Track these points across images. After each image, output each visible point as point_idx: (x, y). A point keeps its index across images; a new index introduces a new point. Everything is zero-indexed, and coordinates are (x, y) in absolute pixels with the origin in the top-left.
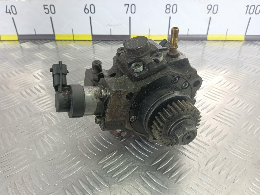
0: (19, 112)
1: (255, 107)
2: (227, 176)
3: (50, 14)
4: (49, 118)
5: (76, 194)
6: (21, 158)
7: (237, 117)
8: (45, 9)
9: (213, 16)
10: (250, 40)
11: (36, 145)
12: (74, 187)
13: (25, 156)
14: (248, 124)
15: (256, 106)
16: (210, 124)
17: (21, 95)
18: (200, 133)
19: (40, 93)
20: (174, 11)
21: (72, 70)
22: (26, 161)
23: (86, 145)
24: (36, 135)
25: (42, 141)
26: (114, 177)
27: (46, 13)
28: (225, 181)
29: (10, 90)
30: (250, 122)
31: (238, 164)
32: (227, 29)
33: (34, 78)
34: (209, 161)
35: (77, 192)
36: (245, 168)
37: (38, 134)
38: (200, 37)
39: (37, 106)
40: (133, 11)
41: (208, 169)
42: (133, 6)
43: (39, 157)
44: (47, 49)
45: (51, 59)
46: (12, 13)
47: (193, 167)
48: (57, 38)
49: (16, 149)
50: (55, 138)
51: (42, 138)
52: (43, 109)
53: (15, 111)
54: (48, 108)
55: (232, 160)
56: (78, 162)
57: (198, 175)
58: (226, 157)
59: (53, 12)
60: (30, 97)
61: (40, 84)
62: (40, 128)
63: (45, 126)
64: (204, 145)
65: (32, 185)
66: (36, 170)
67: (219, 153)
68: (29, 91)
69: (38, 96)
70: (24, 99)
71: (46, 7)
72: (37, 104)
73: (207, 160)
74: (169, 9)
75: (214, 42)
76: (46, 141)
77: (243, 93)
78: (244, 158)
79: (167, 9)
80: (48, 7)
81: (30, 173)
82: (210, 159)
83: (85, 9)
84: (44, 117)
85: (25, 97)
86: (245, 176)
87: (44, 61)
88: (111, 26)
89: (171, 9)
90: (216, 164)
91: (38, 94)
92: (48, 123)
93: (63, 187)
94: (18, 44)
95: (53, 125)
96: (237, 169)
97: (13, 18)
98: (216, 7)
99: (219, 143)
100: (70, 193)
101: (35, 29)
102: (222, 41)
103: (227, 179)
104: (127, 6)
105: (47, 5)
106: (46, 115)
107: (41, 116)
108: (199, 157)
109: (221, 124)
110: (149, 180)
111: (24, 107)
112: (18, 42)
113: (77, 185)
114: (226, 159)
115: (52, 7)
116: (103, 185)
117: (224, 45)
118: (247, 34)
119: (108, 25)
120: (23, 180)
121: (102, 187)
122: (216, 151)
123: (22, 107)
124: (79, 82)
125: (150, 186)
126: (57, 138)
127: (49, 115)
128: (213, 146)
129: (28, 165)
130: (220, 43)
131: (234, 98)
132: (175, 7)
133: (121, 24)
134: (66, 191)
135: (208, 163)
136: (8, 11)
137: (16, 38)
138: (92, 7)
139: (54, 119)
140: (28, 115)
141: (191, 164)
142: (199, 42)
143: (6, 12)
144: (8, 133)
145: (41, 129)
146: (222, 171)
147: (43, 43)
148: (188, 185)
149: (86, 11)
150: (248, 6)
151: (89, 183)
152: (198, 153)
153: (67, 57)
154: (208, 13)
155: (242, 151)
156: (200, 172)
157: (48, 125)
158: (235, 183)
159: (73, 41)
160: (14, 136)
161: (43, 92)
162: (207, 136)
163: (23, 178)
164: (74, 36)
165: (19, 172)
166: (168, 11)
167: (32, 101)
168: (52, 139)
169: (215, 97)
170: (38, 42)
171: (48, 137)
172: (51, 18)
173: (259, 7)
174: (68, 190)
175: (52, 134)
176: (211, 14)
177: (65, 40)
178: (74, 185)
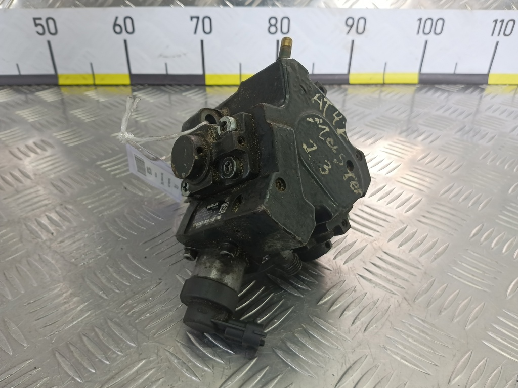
1: (421, 201)
2: (355, 320)
3: (48, 36)
4: (34, 229)
5: (74, 359)
7: (384, 220)
8: (36, 25)
9: (359, 40)
10: (429, 82)
11: (6, 277)
12: (72, 348)
14: (403, 230)
15: (423, 199)
19: (20, 185)
20: (285, 29)
21: (85, 140)
23: (101, 275)
24: (7, 259)
25: (17, 270)
26: (148, 329)
27: (38, 33)
28: (349, 329)
30: (407, 226)
31: (376, 299)
32: (386, 64)
33: (11, 156)
34: (325, 294)
35: (77, 356)
36: (389, 305)
37: (10, 258)
38: (336, 78)
39: (13, 207)
40: (207, 29)
41: (321, 308)
42: (207, 21)
43: (10, 298)
44: (42, 102)
45: (47, 121)
48: (61, 82)
51: (18, 265)
52: (24, 213)
54: (34, 210)
55: (367, 293)
56: (82, 306)
58: (356, 287)
59: (53, 31)
60: (1, 191)
61: (22, 168)
62: (16, 247)
63: (24, 243)
66: (4, 321)
67: (344, 281)
69: (16, 190)
71: (38, 22)
72: (13, 204)
74: (275, 25)
75: (362, 87)
76: (25, 270)
77: (402, 178)
79: (271, 25)
80: (43, 22)
83: (115, 25)
84: (24, 227)
86: (387, 319)
87: (33, 125)
88: (166, 57)
89: (279, 25)
90: (336, 300)
91: (15, 186)
92: (31, 237)
93: (51, 349)
95: (40, 240)
96: (373, 308)
98: (362, 22)
99: (347, 264)
100: (64, 359)
101: (17, 65)
102: (376, 85)
103: (354, 326)
104: (195, 20)
105: (40, 19)
106: (29, 224)
107: (20, 224)
109: (354, 233)
113: (79, 344)
114: (355, 291)
115: (50, 22)
116: (126, 342)
117: (381, 92)
118: (424, 71)
119: (161, 55)
121: (124, 346)
122: (340, 278)
124: (97, 161)
125: (213, 342)
126: (46, 264)
127: (34, 224)
128: (336, 270)
130: (373, 89)
131: (385, 186)
132: (285, 21)
133: (185, 54)
134: (57, 354)
135: (323, 298)
138: (128, 21)
139: (43, 230)
142: (334, 88)
146: (345, 312)
147: (34, 90)
149: (118, 29)
150: (420, 20)
151: (101, 340)
153: (79, 116)
154: (348, 32)
155: (386, 278)
157: (31, 242)
159: (93, 88)
164: (96, 77)
166: (273, 29)
167: (5, 199)
168: (37, 267)
170: (24, 89)
171: (29, 263)
172: (49, 43)
173: (440, 22)
174: (59, 353)
175: (37, 257)
176: (353, 34)
177: (78, 86)
178: (72, 344)
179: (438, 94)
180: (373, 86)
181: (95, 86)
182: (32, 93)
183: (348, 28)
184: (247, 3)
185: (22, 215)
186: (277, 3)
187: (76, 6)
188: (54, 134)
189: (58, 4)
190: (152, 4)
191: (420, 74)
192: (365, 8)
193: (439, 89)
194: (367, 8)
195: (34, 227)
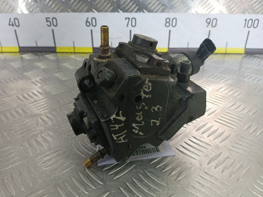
0: (14, 113)
1: (257, 111)
2: (231, 174)
3: (52, 27)
4: (44, 120)
5: (68, 190)
6: (12, 155)
7: (239, 120)
8: (47, 21)
9: (213, 30)
10: (250, 53)
11: (29, 143)
12: (66, 184)
13: (16, 153)
14: (250, 126)
15: (259, 110)
16: (211, 125)
17: (17, 99)
18: (201, 134)
19: (36, 97)
20: (174, 24)
22: (17, 158)
23: (81, 144)
24: (30, 135)
25: (35, 140)
26: (110, 175)
27: (48, 25)
28: (228, 179)
29: (7, 94)
30: (252, 124)
31: (242, 163)
32: (227, 43)
33: (32, 84)
34: (211, 159)
35: (69, 188)
36: (250, 166)
37: (32, 134)
39: (33, 108)
40: (134, 24)
41: (210, 167)
42: (134, 20)
43: (31, 155)
44: (48, 59)
45: (51, 68)
46: (15, 26)
47: (194, 166)
48: (58, 50)
49: (8, 148)
50: (50, 138)
51: (36, 137)
52: (39, 111)
53: (10, 113)
54: (44, 110)
55: (235, 159)
56: (72, 160)
57: (199, 173)
58: (228, 156)
59: (55, 24)
60: (27, 100)
61: (38, 89)
63: (39, 126)
64: (205, 145)
65: (21, 181)
66: (28, 167)
67: (222, 153)
68: (26, 95)
69: (35, 100)
70: (21, 102)
71: (48, 20)
72: (33, 107)
73: (209, 159)
74: (169, 22)
75: (214, 54)
76: (40, 140)
77: (245, 99)
78: (248, 157)
79: (167, 22)
80: (51, 20)
81: (20, 170)
82: (213, 158)
83: (87, 22)
84: (39, 118)
85: (22, 101)
86: (250, 174)
87: (44, 70)
89: (171, 22)
90: (218, 163)
91: (34, 98)
92: (43, 124)
93: (54, 184)
94: (18, 55)
95: (48, 125)
96: (241, 168)
97: (15, 31)
98: (215, 21)
99: (221, 143)
100: (62, 190)
101: (36, 42)
102: (222, 54)
103: (231, 178)
104: (127, 20)
105: (49, 18)
106: (42, 117)
107: (37, 117)
108: (200, 156)
110: (147, 178)
111: (20, 109)
112: (18, 54)
113: (70, 182)
114: (229, 158)
115: (54, 20)
116: (97, 182)
117: (224, 58)
118: (247, 47)
120: (12, 176)
121: (96, 184)
122: (218, 151)
123: (17, 110)
125: (148, 184)
126: (51, 138)
128: (215, 146)
129: (19, 162)
131: (236, 103)
132: (174, 20)
133: (121, 37)
134: (58, 188)
135: (210, 162)
136: (11, 24)
137: (17, 50)
138: (94, 20)
139: (50, 120)
140: (23, 116)
141: (192, 163)
143: (10, 25)
144: (1, 133)
145: (35, 129)
146: (225, 169)
148: (189, 182)
149: (88, 24)
150: (246, 20)
151: (83, 180)
152: (199, 153)
153: (67, 66)
154: (207, 26)
155: (245, 151)
156: (201, 170)
157: (43, 126)
158: (239, 182)
159: (74, 54)
160: (6, 135)
161: (41, 97)
162: (208, 136)
163: (13, 174)
164: (75, 49)
165: (8, 169)
166: (168, 24)
167: (29, 104)
168: (46, 139)
169: (216, 102)
170: (39, 54)
171: (42, 137)
172: (53, 30)
173: (257, 21)
174: (59, 186)
175: (47, 134)
176: (210, 28)
177: (66, 53)
178: (66, 182)
179: (255, 59)
180: (220, 55)
181: (75, 53)
182: (43, 55)
183: (207, 24)
184: (155, 11)
185: (38, 112)
186: (170, 11)
187: (68, 12)
188: (55, 74)
189: (59, 11)
190: (106, 11)
191: (245, 49)
192: (216, 13)
193: (255, 57)
194: (218, 13)
195: (45, 119)
